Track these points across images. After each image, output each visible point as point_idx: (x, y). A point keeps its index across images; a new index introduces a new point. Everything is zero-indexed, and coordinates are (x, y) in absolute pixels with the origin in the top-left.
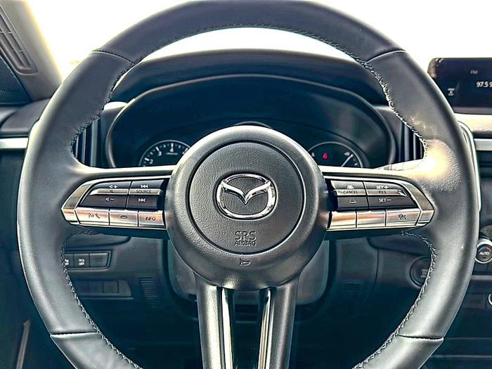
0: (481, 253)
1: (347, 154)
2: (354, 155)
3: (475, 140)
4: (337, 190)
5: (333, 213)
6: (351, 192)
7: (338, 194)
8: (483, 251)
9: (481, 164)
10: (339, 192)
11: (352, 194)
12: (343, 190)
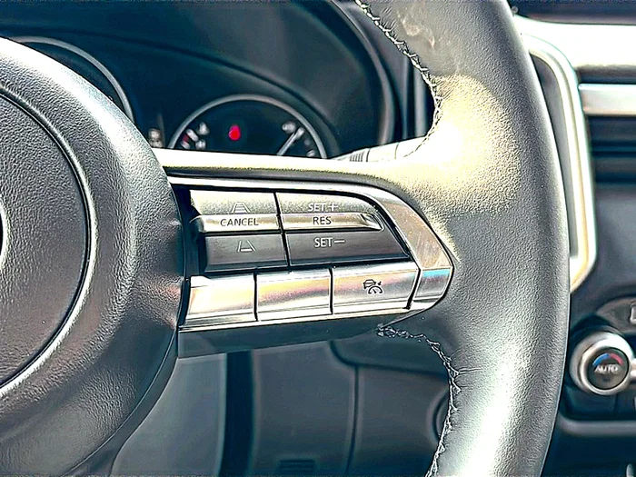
0: (600, 370)
1: (289, 127)
2: (307, 131)
3: (584, 87)
4: (204, 218)
5: (195, 281)
6: (240, 222)
7: (208, 228)
8: (604, 363)
9: (598, 148)
10: (209, 221)
11: (242, 228)
12: (219, 218)
